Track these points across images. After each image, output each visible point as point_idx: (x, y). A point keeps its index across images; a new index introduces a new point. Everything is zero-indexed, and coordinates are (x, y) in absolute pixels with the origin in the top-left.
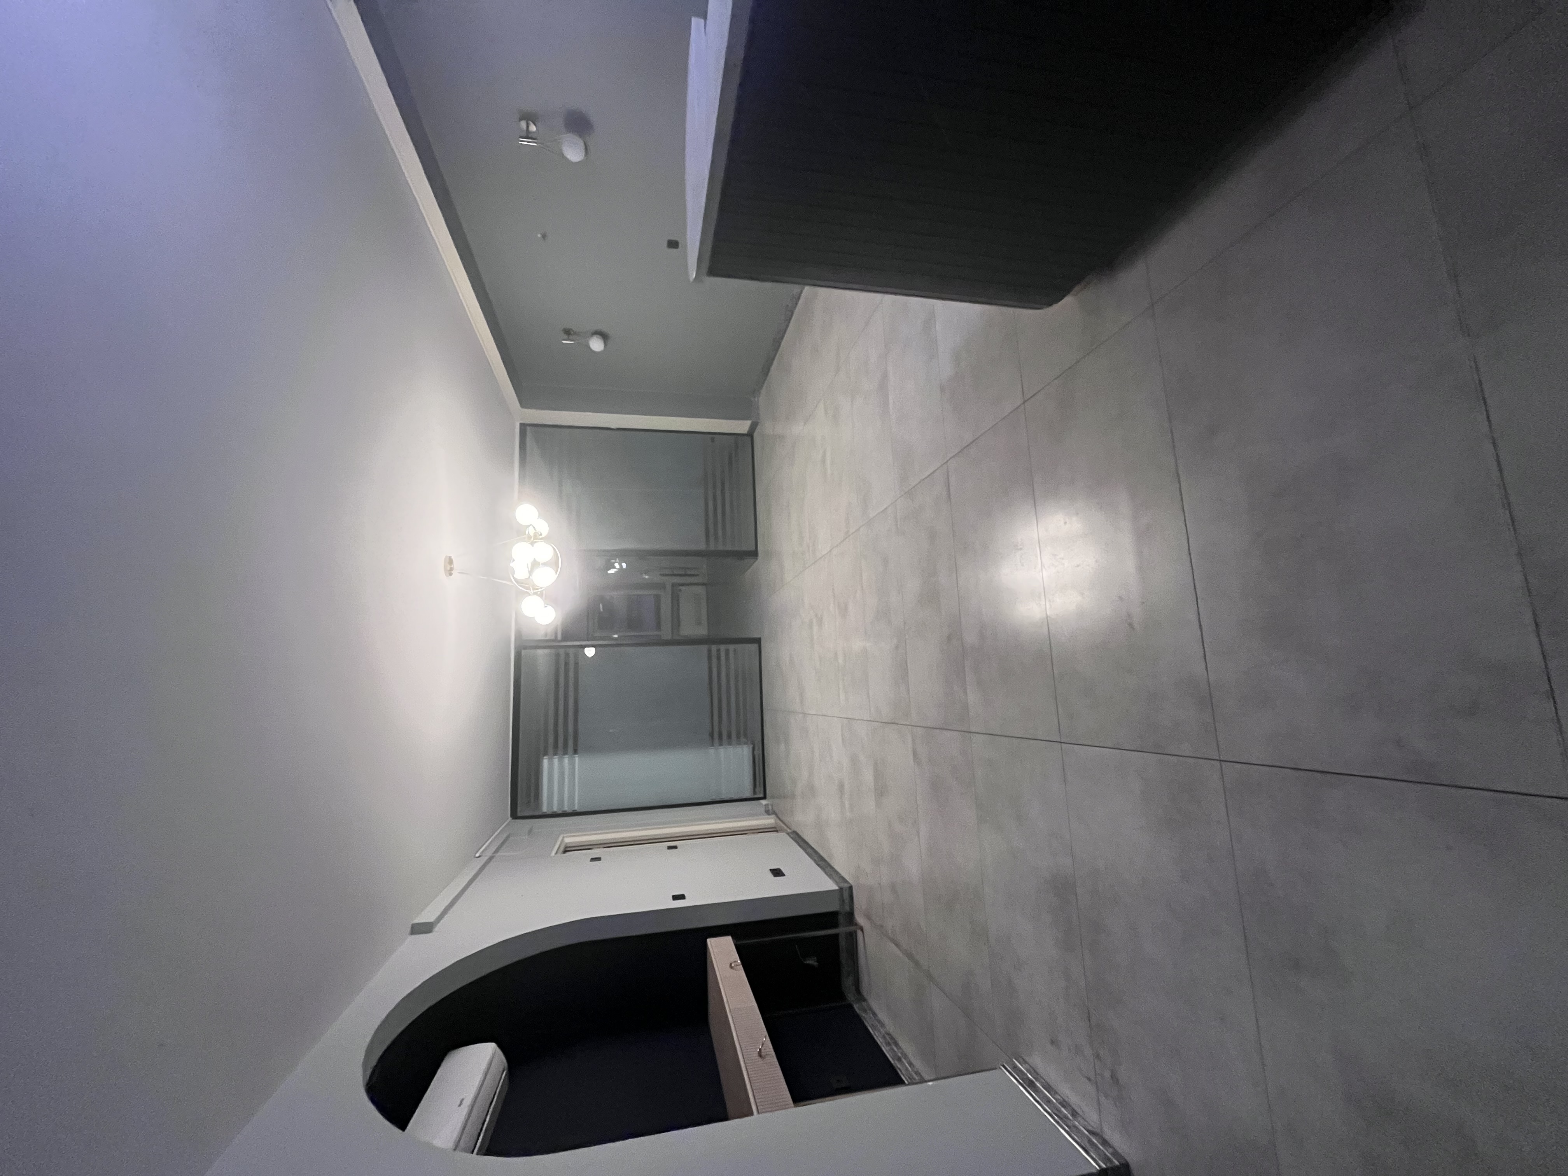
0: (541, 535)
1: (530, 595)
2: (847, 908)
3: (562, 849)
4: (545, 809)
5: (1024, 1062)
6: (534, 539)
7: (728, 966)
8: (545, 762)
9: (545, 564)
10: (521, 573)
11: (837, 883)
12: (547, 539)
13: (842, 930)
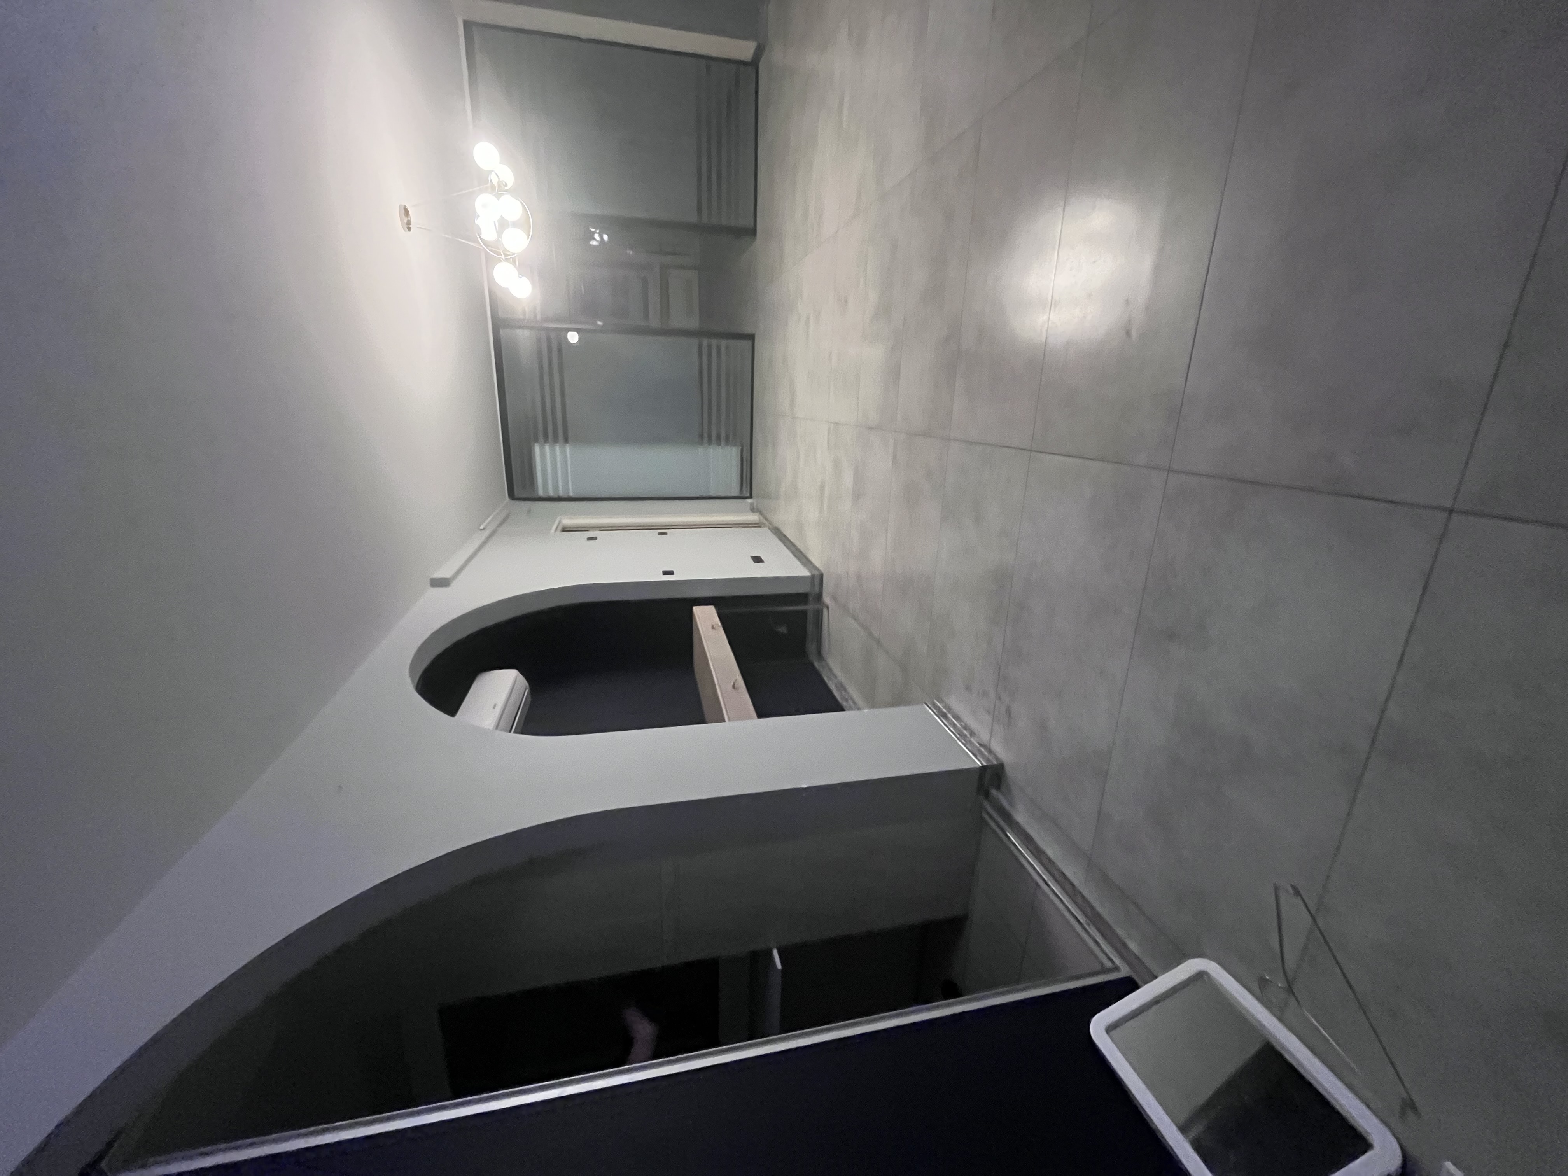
0: (506, 185)
1: (501, 261)
2: (817, 590)
3: (560, 528)
4: (541, 493)
5: (941, 701)
6: (499, 190)
7: (711, 627)
8: (537, 449)
9: (515, 224)
10: (488, 233)
11: (810, 571)
12: (512, 192)
13: (810, 607)
